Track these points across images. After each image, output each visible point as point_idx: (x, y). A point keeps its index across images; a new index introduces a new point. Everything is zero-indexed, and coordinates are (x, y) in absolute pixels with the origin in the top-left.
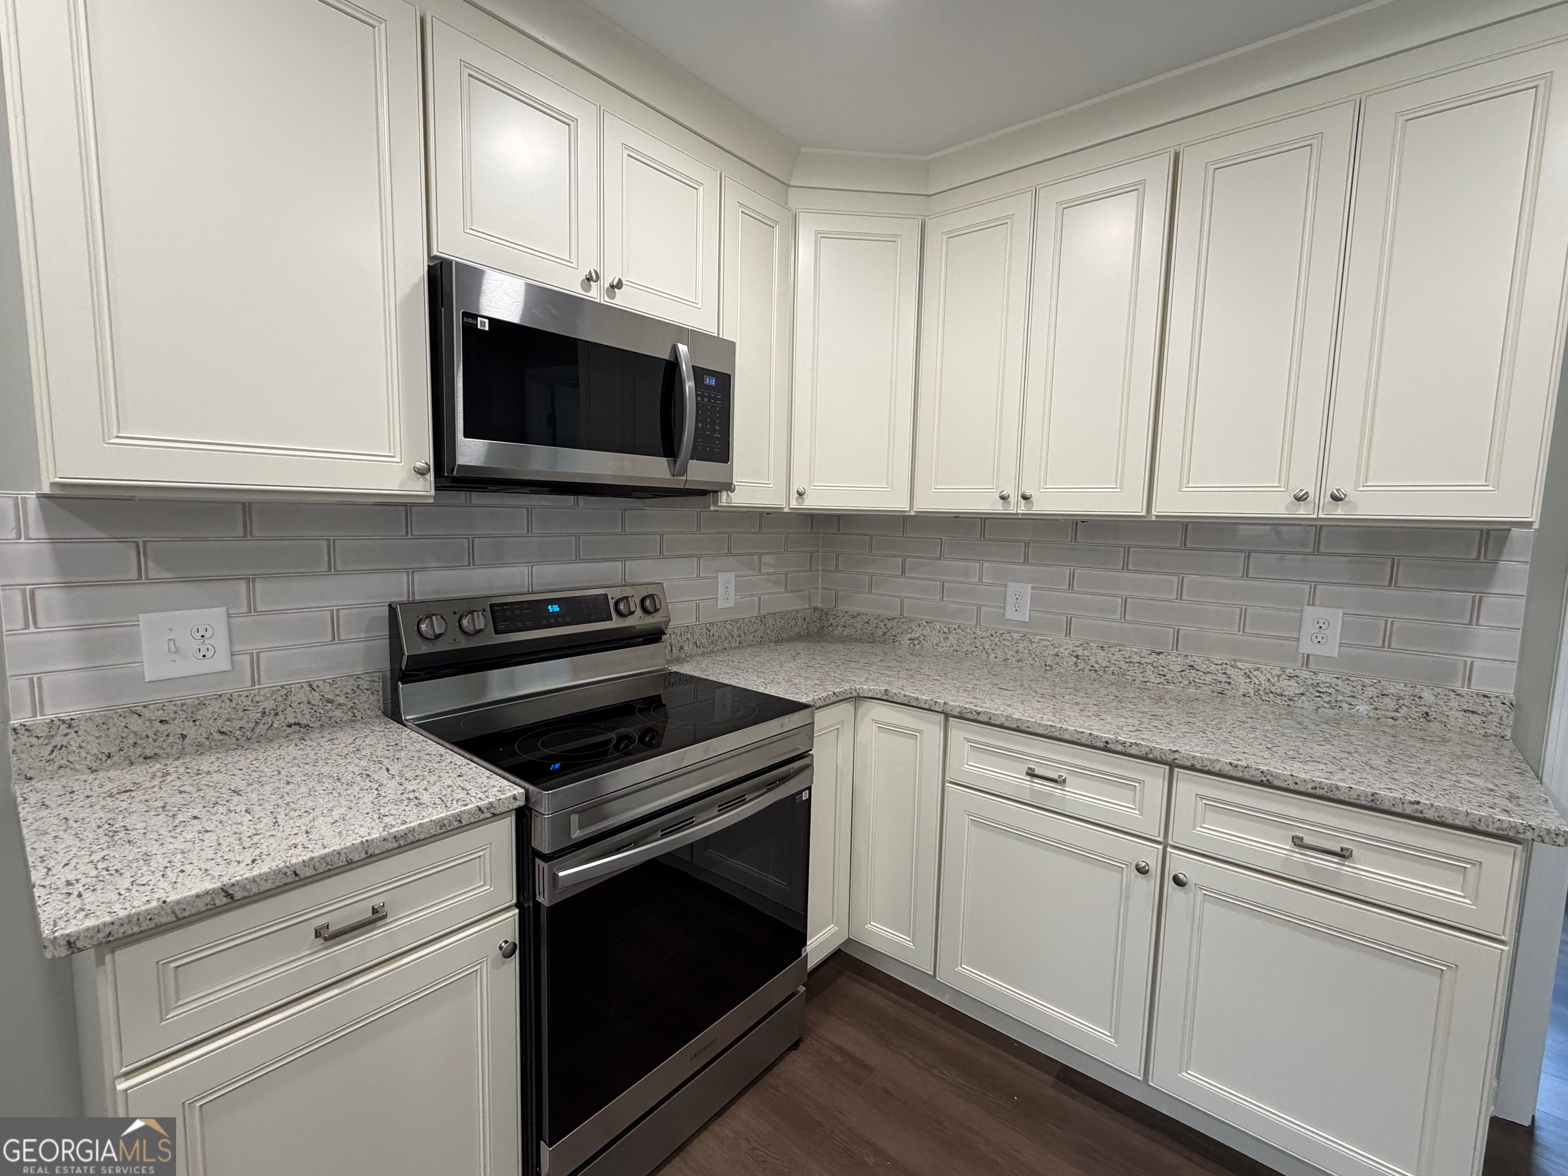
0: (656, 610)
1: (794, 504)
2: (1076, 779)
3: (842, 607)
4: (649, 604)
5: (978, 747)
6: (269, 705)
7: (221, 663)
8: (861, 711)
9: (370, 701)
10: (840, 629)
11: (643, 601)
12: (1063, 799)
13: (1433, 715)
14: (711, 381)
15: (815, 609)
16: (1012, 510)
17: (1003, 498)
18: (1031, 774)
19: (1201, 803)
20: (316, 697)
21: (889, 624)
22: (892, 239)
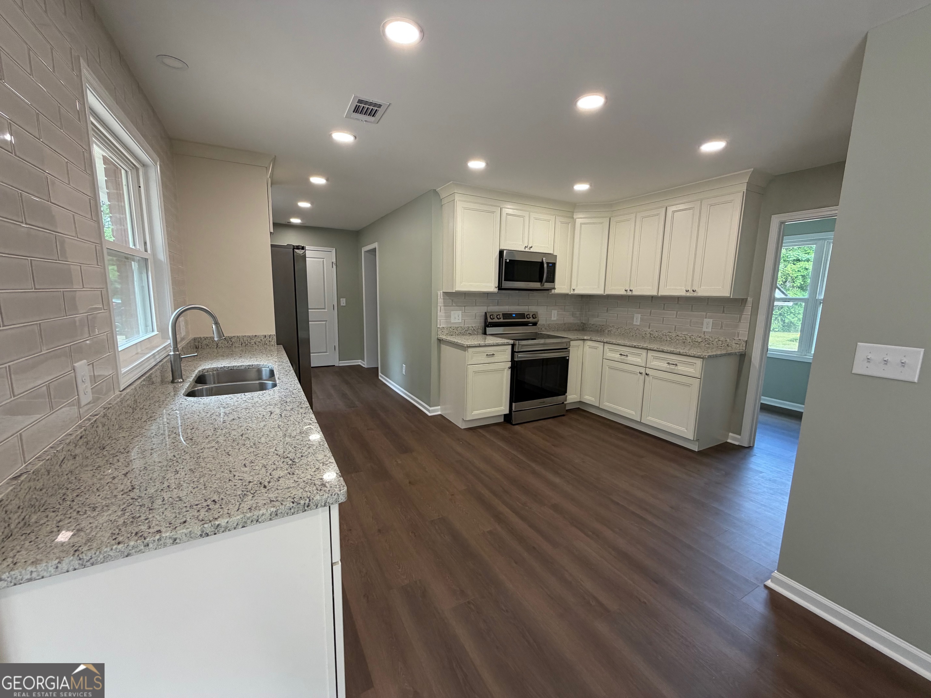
0: (536, 318)
1: (572, 292)
2: (631, 355)
3: (590, 322)
4: (534, 316)
5: (611, 350)
6: (466, 329)
7: (460, 321)
8: (585, 343)
9: (480, 331)
10: (588, 329)
11: (533, 315)
12: (627, 360)
13: (729, 345)
14: (550, 265)
15: (582, 323)
16: (628, 294)
17: (625, 291)
18: (621, 355)
19: (652, 357)
20: (472, 329)
21: (602, 327)
22: (601, 223)
